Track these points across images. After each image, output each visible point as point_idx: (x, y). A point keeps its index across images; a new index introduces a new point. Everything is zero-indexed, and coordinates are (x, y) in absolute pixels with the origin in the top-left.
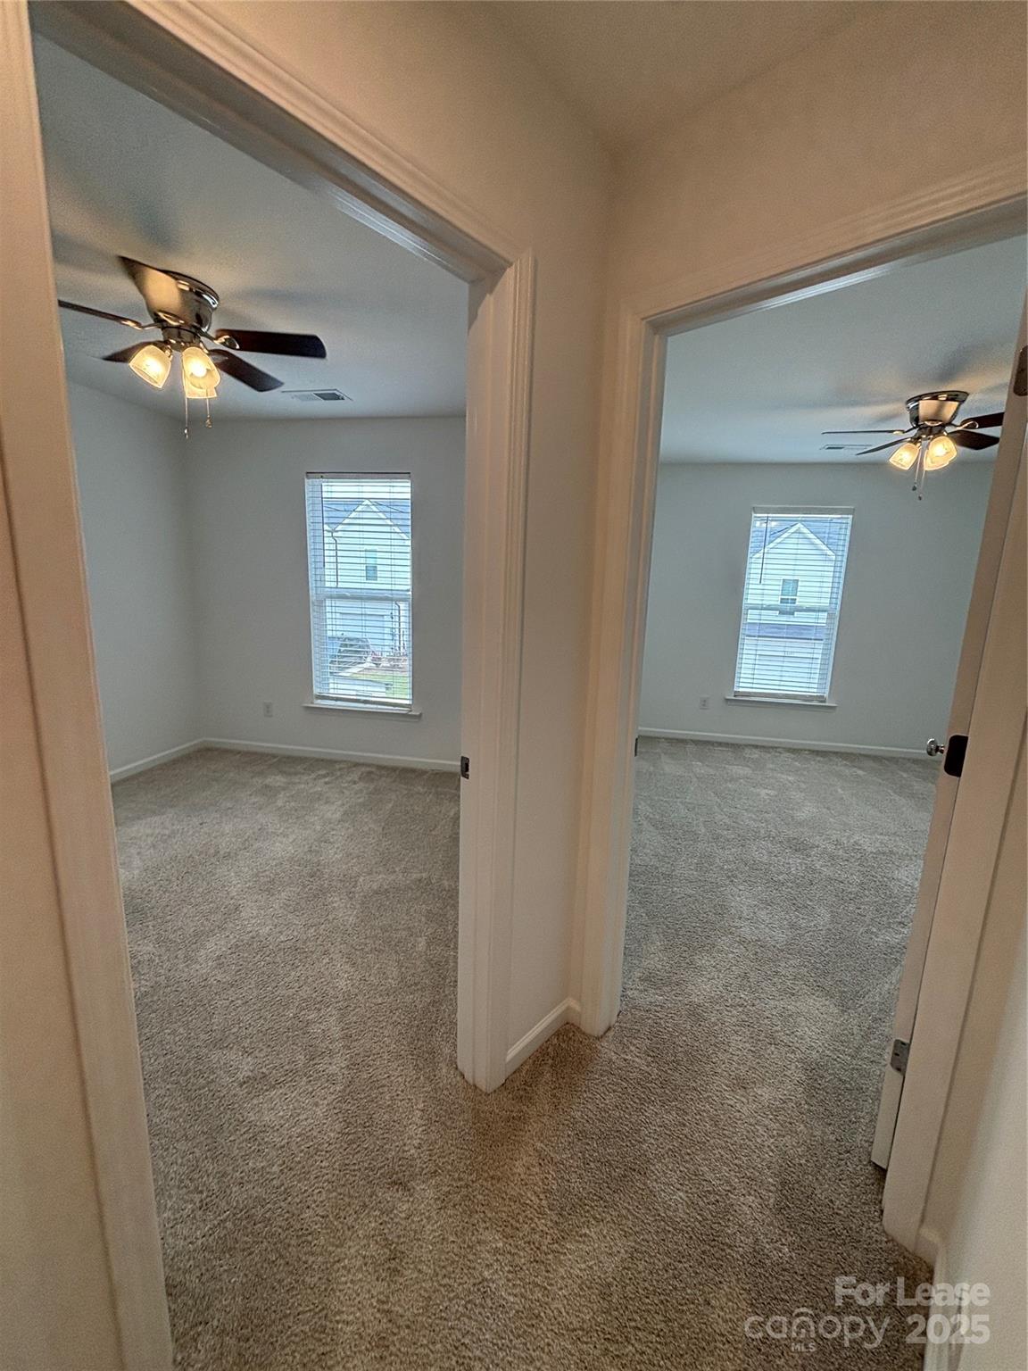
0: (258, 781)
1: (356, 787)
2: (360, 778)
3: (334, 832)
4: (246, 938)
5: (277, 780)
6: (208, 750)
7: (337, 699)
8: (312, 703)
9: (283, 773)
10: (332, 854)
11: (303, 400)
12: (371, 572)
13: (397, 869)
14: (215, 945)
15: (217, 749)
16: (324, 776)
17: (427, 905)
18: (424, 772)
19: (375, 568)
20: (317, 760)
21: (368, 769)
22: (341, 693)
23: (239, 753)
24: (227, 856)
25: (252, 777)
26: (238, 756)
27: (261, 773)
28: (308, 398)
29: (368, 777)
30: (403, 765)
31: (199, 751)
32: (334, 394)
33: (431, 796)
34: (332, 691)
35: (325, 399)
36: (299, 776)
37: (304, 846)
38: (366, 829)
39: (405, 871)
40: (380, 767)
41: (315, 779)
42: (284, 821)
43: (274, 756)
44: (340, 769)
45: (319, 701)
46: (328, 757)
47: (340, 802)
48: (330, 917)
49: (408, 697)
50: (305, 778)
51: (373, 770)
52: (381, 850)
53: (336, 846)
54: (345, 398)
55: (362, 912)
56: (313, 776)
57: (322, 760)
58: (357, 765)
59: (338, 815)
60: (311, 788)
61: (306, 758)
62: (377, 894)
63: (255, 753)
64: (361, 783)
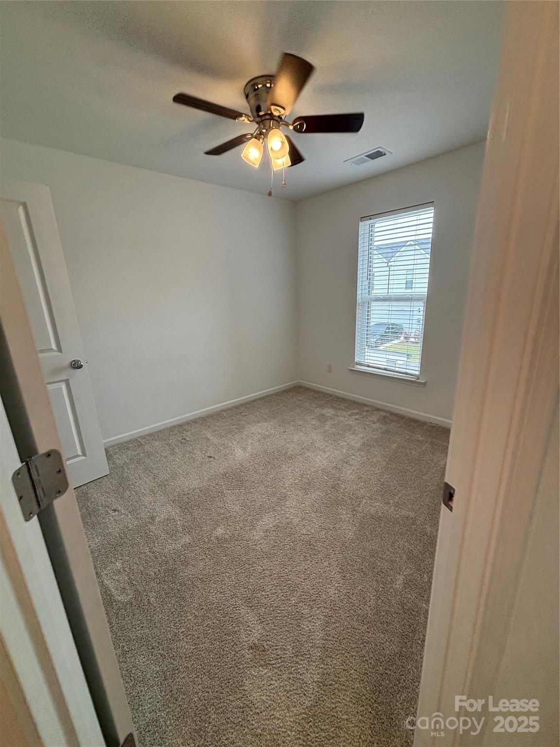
0: (318, 411)
1: (374, 426)
2: (378, 420)
3: (353, 457)
4: (284, 521)
5: (329, 412)
6: (300, 387)
7: (369, 366)
8: (354, 367)
9: (333, 407)
10: (349, 474)
11: (359, 164)
12: (409, 284)
13: (391, 501)
14: (267, 521)
15: (304, 387)
16: (356, 414)
17: (410, 544)
18: (424, 424)
19: (412, 282)
20: (354, 402)
21: (384, 414)
22: (371, 362)
23: (314, 391)
24: (291, 457)
25: (317, 408)
26: (312, 393)
27: (321, 406)
28: (362, 161)
29: (384, 420)
30: (410, 415)
31: (295, 387)
32: (379, 151)
33: (427, 444)
34: (366, 361)
35: (373, 159)
36: (341, 411)
37: (333, 462)
38: (375, 460)
39: (397, 505)
40: (392, 414)
41: (350, 415)
42: (326, 441)
43: (331, 396)
44: (367, 411)
45: (358, 366)
46: (361, 402)
47: (362, 435)
48: (337, 526)
49: (417, 369)
50: (345, 413)
51: (388, 415)
52: (382, 480)
53: (353, 468)
54: (387, 153)
55: (359, 531)
56: (349, 413)
57: (357, 403)
58: (378, 410)
59: (358, 445)
60: (346, 421)
61: (348, 400)
62: (373, 518)
63: (321, 392)
64: (378, 424)
